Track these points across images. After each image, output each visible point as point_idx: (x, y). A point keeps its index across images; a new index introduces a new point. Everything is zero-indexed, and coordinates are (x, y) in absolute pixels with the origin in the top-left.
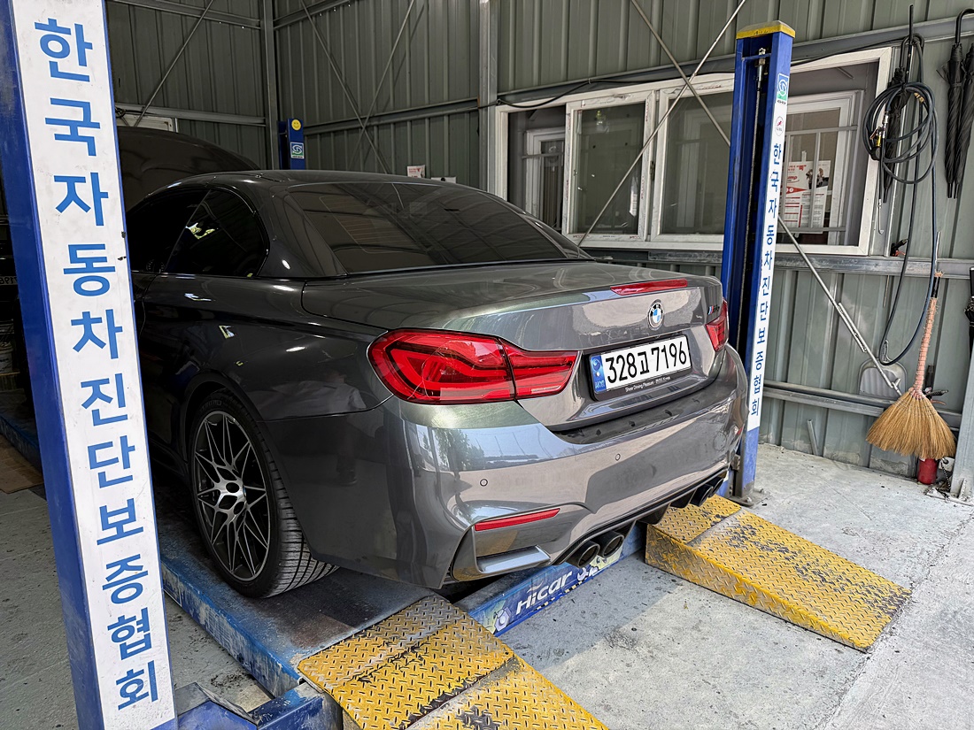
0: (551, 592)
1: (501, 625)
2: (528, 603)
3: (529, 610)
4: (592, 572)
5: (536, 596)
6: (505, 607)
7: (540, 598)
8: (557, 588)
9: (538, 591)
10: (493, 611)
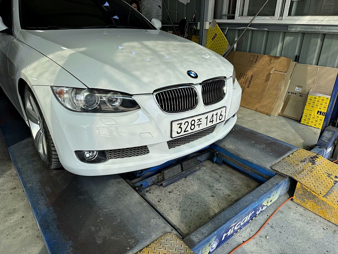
0: (242, 224)
1: (212, 248)
2: (229, 233)
3: (229, 236)
4: (264, 208)
5: (234, 229)
6: (216, 239)
7: (236, 228)
8: (246, 221)
9: (235, 226)
10: (209, 243)
